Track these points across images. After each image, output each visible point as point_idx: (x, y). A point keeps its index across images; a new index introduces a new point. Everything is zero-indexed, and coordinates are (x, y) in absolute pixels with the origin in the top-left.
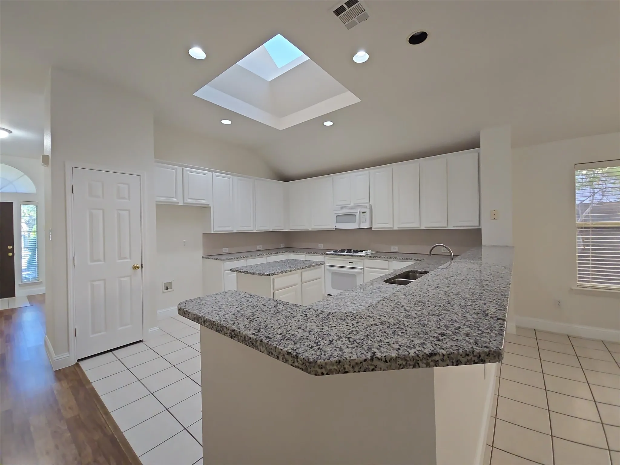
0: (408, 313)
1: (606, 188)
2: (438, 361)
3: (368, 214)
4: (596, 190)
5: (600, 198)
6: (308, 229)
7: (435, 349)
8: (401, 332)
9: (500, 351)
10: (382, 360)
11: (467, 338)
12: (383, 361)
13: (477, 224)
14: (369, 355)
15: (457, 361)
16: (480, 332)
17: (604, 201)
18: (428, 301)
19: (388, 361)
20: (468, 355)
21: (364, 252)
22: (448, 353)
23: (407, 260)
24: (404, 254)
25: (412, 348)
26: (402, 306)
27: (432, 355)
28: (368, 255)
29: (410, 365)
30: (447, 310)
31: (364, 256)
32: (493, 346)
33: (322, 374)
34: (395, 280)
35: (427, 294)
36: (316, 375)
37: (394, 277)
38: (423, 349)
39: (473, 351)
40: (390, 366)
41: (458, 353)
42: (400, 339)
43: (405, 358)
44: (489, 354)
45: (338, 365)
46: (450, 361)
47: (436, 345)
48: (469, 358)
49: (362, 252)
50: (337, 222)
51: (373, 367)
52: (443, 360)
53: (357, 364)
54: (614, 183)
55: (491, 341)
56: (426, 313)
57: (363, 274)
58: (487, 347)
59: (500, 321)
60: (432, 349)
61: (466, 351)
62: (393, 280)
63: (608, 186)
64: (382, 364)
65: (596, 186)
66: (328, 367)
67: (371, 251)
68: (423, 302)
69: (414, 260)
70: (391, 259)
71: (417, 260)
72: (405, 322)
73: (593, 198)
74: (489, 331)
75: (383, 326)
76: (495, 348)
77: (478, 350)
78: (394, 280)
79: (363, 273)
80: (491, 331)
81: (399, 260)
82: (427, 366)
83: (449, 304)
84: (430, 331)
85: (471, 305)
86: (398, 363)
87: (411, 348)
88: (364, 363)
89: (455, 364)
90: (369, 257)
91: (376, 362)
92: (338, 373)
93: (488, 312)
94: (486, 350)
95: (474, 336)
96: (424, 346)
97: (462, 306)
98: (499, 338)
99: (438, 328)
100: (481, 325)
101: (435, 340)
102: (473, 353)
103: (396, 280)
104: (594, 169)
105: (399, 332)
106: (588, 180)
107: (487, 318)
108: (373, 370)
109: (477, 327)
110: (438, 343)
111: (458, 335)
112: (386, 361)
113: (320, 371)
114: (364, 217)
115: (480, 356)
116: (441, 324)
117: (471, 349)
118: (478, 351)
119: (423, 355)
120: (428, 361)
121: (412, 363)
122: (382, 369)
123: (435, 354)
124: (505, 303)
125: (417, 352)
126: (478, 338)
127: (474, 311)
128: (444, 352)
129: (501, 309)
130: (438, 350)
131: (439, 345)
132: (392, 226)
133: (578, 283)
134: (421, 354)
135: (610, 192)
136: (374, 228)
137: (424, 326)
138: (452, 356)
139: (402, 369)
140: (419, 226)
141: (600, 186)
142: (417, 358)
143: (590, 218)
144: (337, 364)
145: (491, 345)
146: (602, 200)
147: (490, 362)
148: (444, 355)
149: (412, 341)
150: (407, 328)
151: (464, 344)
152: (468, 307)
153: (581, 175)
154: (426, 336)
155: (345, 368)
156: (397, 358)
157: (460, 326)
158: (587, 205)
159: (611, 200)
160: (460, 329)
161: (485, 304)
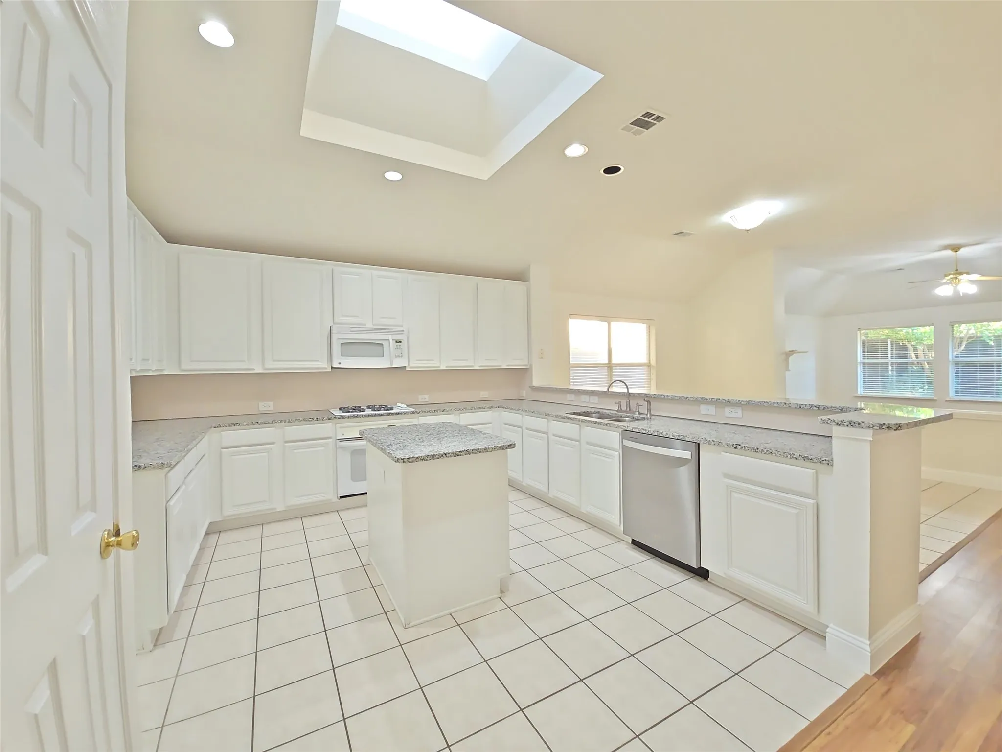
3: (405, 345)
6: (254, 369)
13: (528, 363)
50: (342, 356)
81: (471, 411)
114: (400, 348)
132: (438, 365)
136: (410, 368)
140: (473, 364)
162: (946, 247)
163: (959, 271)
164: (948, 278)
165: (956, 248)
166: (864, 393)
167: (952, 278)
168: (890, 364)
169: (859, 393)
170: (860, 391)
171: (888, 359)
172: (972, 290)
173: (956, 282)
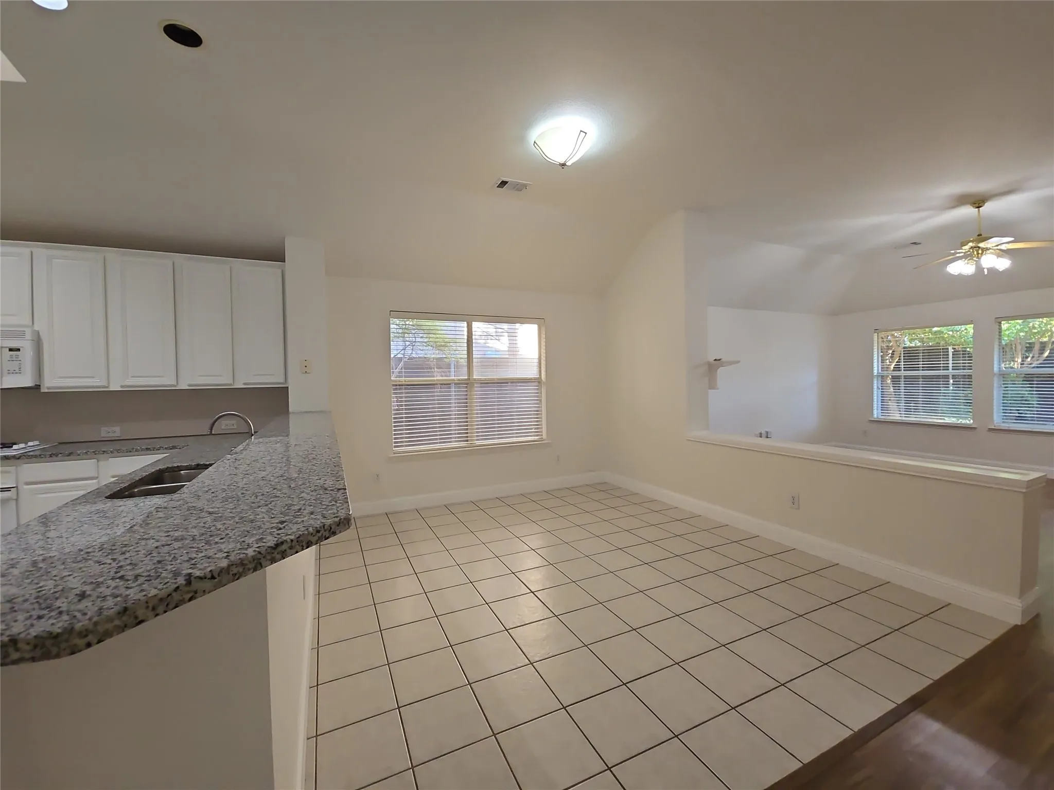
0: (216, 515)
1: (415, 342)
2: (285, 550)
3: (28, 354)
4: (408, 343)
5: (410, 352)
7: (281, 538)
8: (219, 538)
9: (350, 516)
10: (206, 578)
11: (312, 516)
12: (209, 579)
13: (282, 380)
14: (181, 581)
15: (308, 543)
16: (324, 507)
17: (414, 355)
18: (242, 494)
19: (216, 575)
20: (318, 531)
21: (15, 447)
22: (297, 536)
23: (149, 452)
24: (138, 441)
25: (248, 548)
26: (201, 510)
27: (277, 545)
28: (31, 453)
29: (249, 569)
30: (276, 497)
31: (17, 456)
32: (342, 514)
33: (89, 645)
34: (133, 490)
35: (235, 486)
36: (73, 653)
37: (129, 485)
38: (264, 544)
39: (324, 526)
40: (220, 581)
41: (308, 532)
42: (223, 546)
43: (242, 563)
44: (340, 523)
45: (122, 617)
46: (299, 546)
47: (278, 534)
48: (320, 535)
49: (12, 447)
51: (190, 595)
52: (291, 548)
53: (161, 600)
54: (422, 337)
55: (338, 511)
56: (246, 508)
57: (14, 502)
58: (337, 517)
59: (342, 491)
60: (276, 539)
61: (317, 527)
62: (127, 493)
63: (418, 340)
64: (207, 584)
65: (407, 339)
66: (101, 629)
67: (37, 443)
68: (235, 496)
69: (166, 448)
70: (105, 455)
71: (174, 447)
72: (219, 526)
73: (404, 352)
74: (333, 503)
75: (182, 543)
76: (345, 515)
77: (328, 522)
78: (130, 491)
79: (17, 500)
80: (336, 502)
82: (272, 562)
83: (275, 490)
84: (264, 524)
85: (304, 484)
86: (231, 573)
87: (246, 549)
88: (174, 594)
89: (305, 547)
90: (36, 456)
91: (196, 585)
92: (123, 631)
93: (325, 486)
94: (337, 520)
95: (320, 512)
96: (264, 541)
97: (294, 488)
98: (345, 505)
99: (272, 518)
100: (324, 500)
101: (275, 530)
102: (324, 527)
103: (136, 490)
104: (405, 320)
105: (217, 540)
106: (400, 331)
107: (328, 492)
108: (190, 600)
109: (320, 503)
110: (280, 532)
111: (302, 516)
112: (213, 577)
113: (81, 642)
114: (17, 359)
115: (331, 528)
116: (275, 512)
117: (322, 524)
118: (329, 524)
119: (266, 550)
120: (273, 555)
121: (251, 566)
122: (207, 591)
123: (282, 543)
124: (340, 473)
125: (257, 549)
126: (324, 512)
127: (310, 489)
128: (292, 537)
129: (338, 479)
130: (285, 538)
131: (282, 533)
132: (105, 384)
133: (394, 449)
134: (263, 550)
135: (418, 347)
136: (48, 388)
137: (252, 521)
138: (301, 538)
139: (237, 579)
140: (174, 383)
141: (411, 338)
142: (259, 556)
143: (403, 374)
144: (121, 615)
145: (339, 514)
146: (412, 355)
147: (340, 532)
148: (292, 541)
149: (244, 541)
150: (227, 532)
151: (312, 522)
152: (301, 487)
153: (395, 325)
154: (261, 531)
155: (136, 617)
156: (229, 566)
157: (299, 508)
158: (400, 359)
159: (420, 356)
160: (302, 511)
161: (320, 479)
162: (962, 200)
163: (983, 236)
164: (967, 247)
165: (978, 202)
166: (883, 417)
167: (972, 248)
168: (951, 377)
169: (875, 416)
170: (877, 414)
171: (948, 370)
172: (1003, 264)
173: (978, 254)
